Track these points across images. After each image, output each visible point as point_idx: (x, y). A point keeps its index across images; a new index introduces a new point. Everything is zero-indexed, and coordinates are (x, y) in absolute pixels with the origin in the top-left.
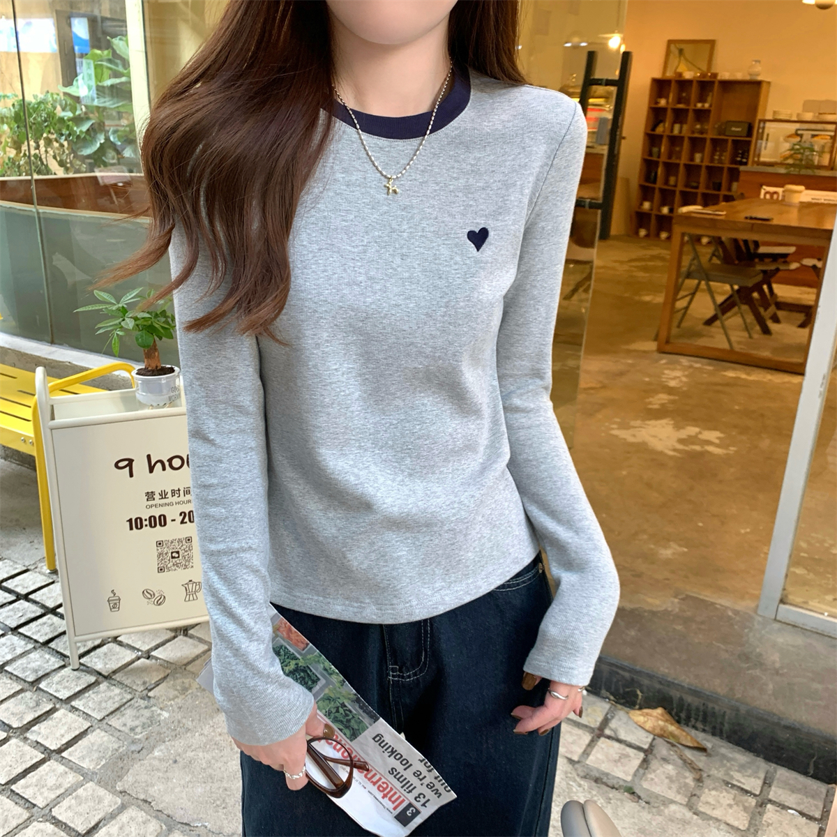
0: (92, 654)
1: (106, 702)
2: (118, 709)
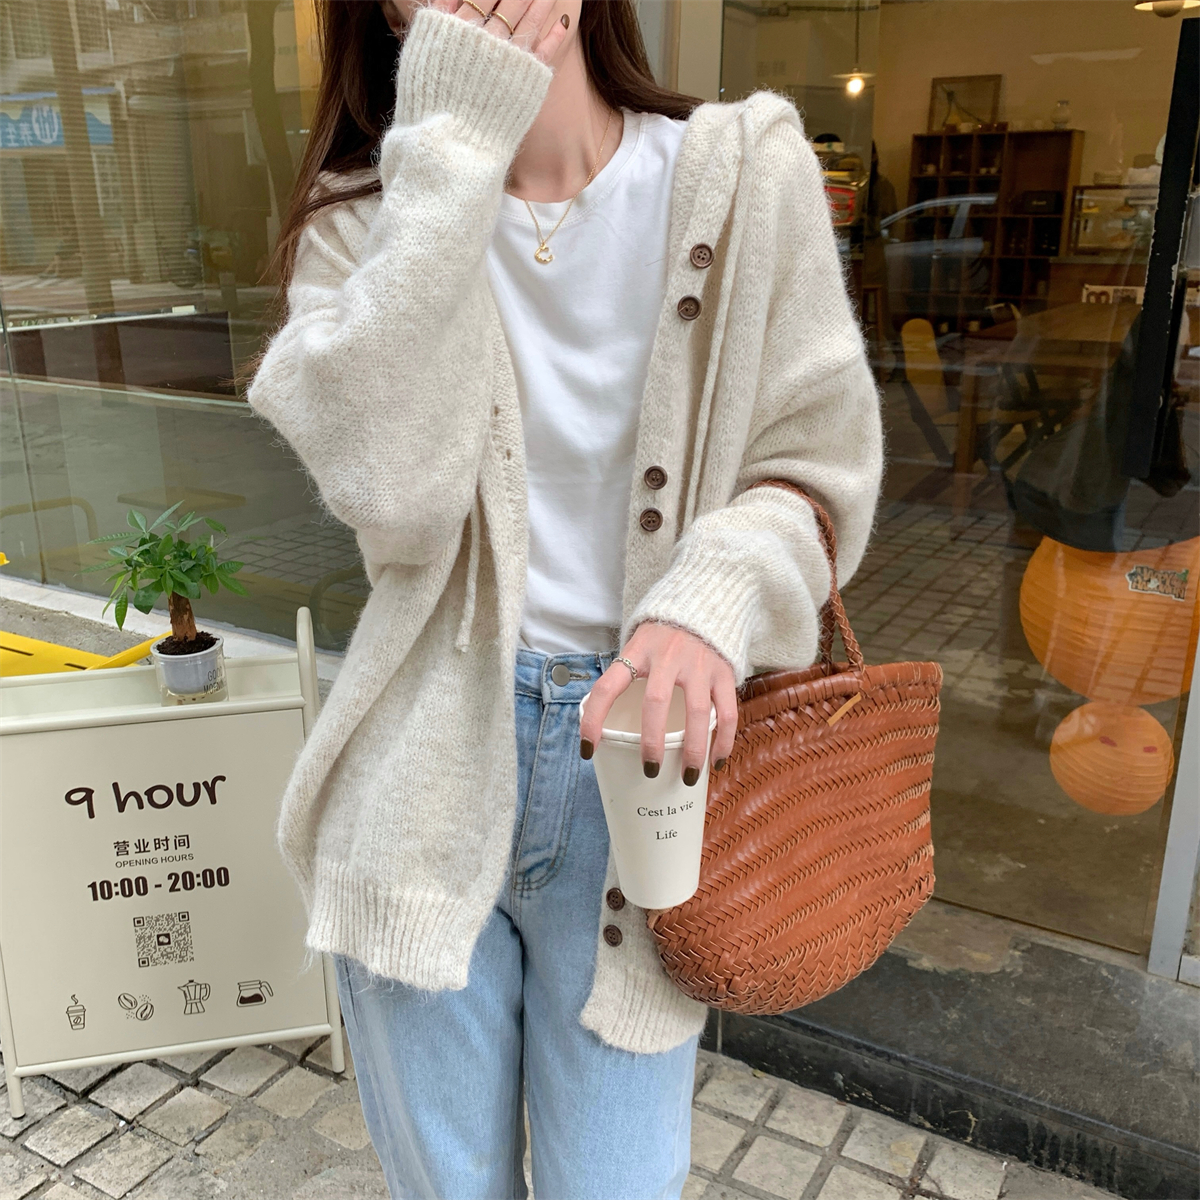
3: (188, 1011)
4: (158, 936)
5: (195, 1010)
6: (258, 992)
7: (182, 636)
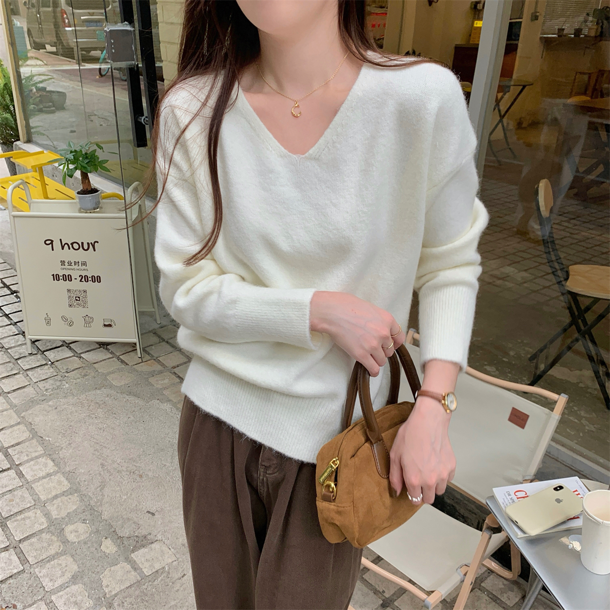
0: (52, 350)
1: (43, 374)
2: (47, 379)
3: (85, 326)
4: (76, 297)
5: (88, 326)
6: (110, 323)
7: (85, 188)
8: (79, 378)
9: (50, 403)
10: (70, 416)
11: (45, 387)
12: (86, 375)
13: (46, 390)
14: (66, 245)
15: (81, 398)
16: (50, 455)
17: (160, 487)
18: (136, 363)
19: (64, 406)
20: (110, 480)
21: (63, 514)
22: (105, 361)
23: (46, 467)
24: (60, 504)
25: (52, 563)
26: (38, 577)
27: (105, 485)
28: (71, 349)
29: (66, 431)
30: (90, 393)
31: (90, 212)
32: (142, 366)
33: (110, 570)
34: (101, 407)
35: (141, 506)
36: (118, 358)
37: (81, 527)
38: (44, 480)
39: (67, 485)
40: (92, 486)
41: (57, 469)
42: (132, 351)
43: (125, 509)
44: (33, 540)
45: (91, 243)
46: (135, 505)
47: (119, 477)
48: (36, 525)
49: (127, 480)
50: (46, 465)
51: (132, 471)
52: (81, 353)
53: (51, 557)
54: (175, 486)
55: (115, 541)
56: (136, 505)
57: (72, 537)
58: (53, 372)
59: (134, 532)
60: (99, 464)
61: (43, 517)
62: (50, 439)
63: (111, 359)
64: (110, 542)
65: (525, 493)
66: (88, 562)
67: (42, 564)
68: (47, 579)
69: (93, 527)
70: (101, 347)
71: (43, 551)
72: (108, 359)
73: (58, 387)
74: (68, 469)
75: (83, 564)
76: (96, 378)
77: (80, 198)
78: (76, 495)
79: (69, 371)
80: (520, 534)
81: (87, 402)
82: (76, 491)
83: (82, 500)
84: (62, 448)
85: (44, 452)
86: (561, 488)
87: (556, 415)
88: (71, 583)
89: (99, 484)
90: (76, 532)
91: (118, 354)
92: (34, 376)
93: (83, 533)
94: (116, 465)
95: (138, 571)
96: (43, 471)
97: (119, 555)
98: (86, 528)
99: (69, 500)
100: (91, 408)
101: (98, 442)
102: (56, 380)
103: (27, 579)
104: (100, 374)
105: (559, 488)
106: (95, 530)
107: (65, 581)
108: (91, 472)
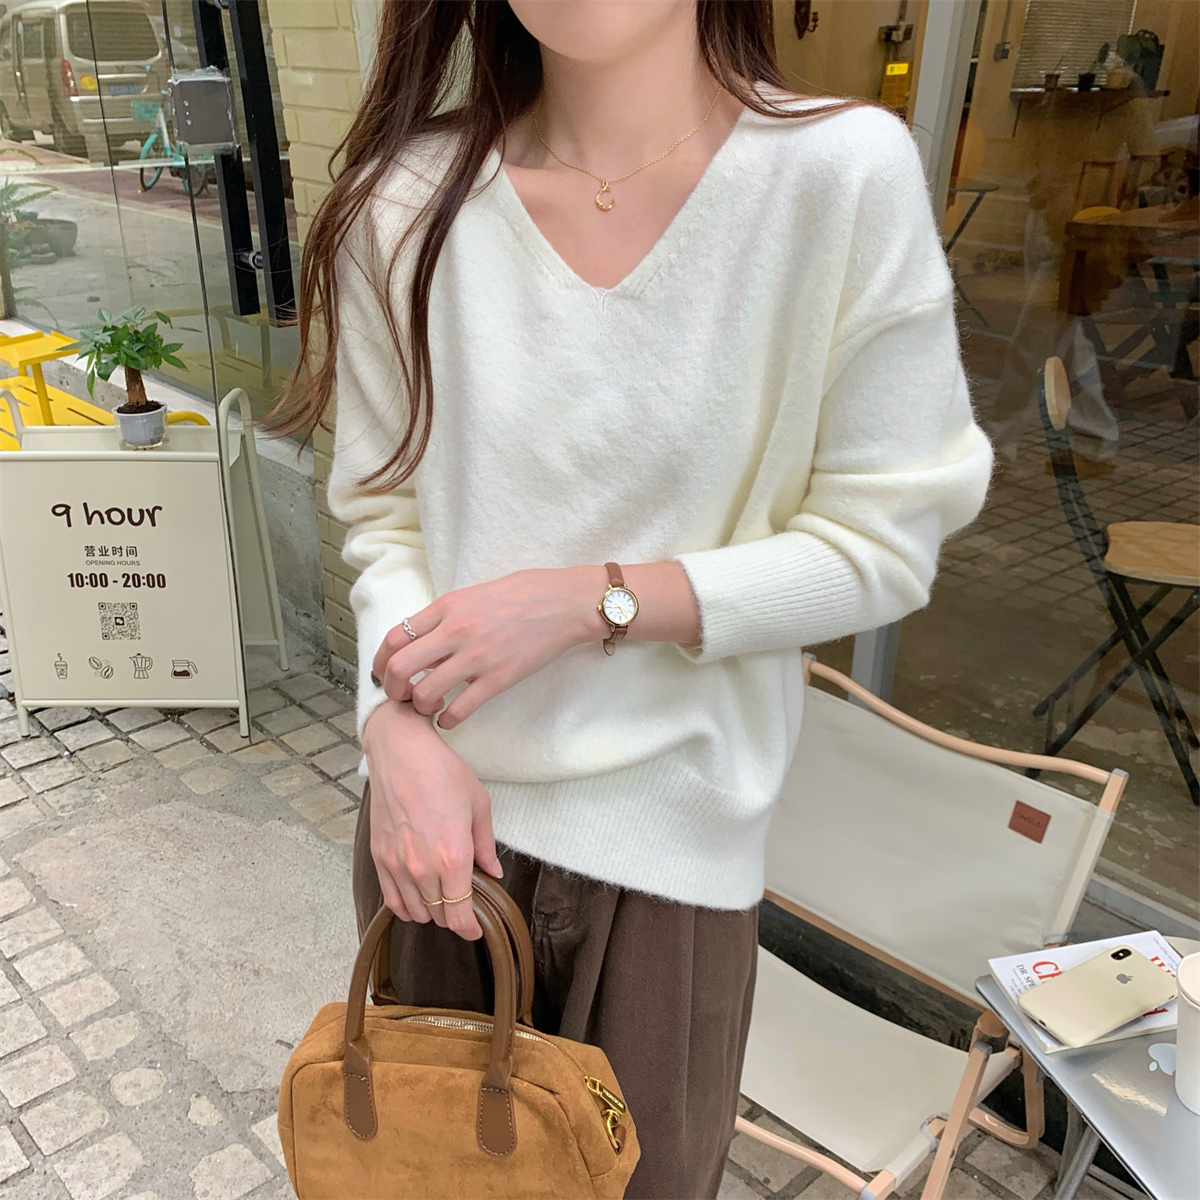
0: (71, 728)
1: (54, 776)
2: (61, 785)
3: (136, 676)
4: (116, 618)
5: (141, 676)
6: (186, 669)
7: (135, 401)
8: (126, 782)
9: (72, 833)
10: (111, 857)
11: (58, 802)
12: (139, 776)
13: (62, 807)
14: (96, 515)
15: (130, 820)
16: (74, 937)
17: (298, 994)
18: (235, 748)
19: (100, 839)
20: (198, 982)
21: (108, 1051)
22: (176, 746)
23: (68, 961)
24: (101, 1033)
25: (89, 1150)
26: (61, 1181)
27: (188, 993)
28: (108, 724)
29: (105, 888)
30: (148, 811)
31: (145, 449)
32: (248, 754)
33: (210, 1160)
34: (170, 838)
35: (264, 1032)
36: (202, 740)
37: (147, 1077)
38: (65, 987)
39: (112, 996)
40: (163, 995)
41: (91, 964)
42: (230, 724)
43: (233, 1037)
44: (48, 1105)
45: (148, 510)
46: (251, 1030)
47: (215, 976)
48: (53, 1076)
49: (231, 981)
50: (67, 957)
51: (239, 963)
52: (129, 732)
53: (87, 1138)
54: (327, 991)
55: (216, 1100)
56: (254, 1029)
57: (127, 1097)
58: (74, 771)
59: (255, 1081)
60: (174, 950)
61: (67, 1059)
62: (75, 905)
63: (189, 742)
64: (207, 1103)
65: (1054, 967)
66: (163, 1147)
67: (67, 1154)
68: (80, 1185)
69: (170, 1075)
70: (169, 719)
71: (69, 1126)
72: (182, 741)
73: (87, 801)
74: (113, 964)
75: (153, 1151)
76: (160, 781)
77: (122, 420)
78: (132, 1013)
79: (105, 768)
80: (1052, 1047)
81: (143, 829)
82: (132, 1006)
83: (145, 1024)
84: (99, 922)
85: (62, 931)
86: (1127, 953)
87: (1105, 813)
88: (129, 1189)
89: (177, 992)
90: (137, 1086)
91: (201, 732)
92: (36, 780)
93: (151, 1087)
94: (205, 953)
95: (267, 1160)
96: (62, 969)
97: (227, 1129)
98: (155, 1078)
99: (117, 1025)
100: (152, 839)
101: (168, 907)
102: (82, 788)
103: (38, 1185)
104: (167, 772)
105: (1121, 954)
106: (175, 1082)
107: (117, 1187)
108: (159, 968)
